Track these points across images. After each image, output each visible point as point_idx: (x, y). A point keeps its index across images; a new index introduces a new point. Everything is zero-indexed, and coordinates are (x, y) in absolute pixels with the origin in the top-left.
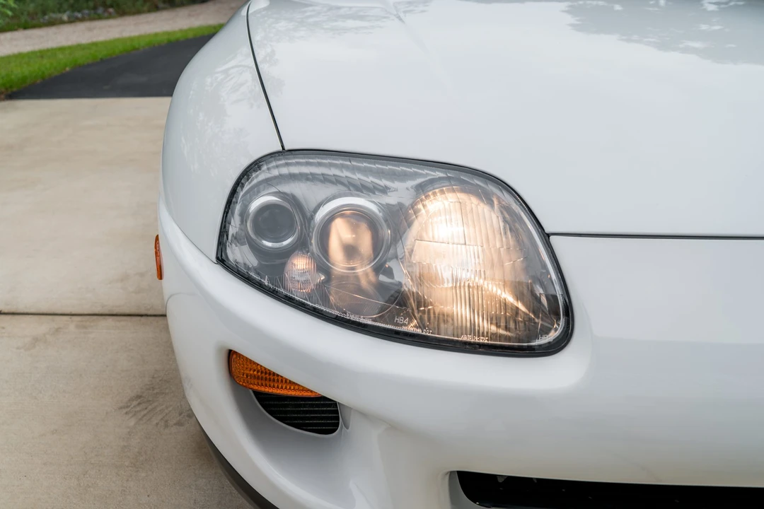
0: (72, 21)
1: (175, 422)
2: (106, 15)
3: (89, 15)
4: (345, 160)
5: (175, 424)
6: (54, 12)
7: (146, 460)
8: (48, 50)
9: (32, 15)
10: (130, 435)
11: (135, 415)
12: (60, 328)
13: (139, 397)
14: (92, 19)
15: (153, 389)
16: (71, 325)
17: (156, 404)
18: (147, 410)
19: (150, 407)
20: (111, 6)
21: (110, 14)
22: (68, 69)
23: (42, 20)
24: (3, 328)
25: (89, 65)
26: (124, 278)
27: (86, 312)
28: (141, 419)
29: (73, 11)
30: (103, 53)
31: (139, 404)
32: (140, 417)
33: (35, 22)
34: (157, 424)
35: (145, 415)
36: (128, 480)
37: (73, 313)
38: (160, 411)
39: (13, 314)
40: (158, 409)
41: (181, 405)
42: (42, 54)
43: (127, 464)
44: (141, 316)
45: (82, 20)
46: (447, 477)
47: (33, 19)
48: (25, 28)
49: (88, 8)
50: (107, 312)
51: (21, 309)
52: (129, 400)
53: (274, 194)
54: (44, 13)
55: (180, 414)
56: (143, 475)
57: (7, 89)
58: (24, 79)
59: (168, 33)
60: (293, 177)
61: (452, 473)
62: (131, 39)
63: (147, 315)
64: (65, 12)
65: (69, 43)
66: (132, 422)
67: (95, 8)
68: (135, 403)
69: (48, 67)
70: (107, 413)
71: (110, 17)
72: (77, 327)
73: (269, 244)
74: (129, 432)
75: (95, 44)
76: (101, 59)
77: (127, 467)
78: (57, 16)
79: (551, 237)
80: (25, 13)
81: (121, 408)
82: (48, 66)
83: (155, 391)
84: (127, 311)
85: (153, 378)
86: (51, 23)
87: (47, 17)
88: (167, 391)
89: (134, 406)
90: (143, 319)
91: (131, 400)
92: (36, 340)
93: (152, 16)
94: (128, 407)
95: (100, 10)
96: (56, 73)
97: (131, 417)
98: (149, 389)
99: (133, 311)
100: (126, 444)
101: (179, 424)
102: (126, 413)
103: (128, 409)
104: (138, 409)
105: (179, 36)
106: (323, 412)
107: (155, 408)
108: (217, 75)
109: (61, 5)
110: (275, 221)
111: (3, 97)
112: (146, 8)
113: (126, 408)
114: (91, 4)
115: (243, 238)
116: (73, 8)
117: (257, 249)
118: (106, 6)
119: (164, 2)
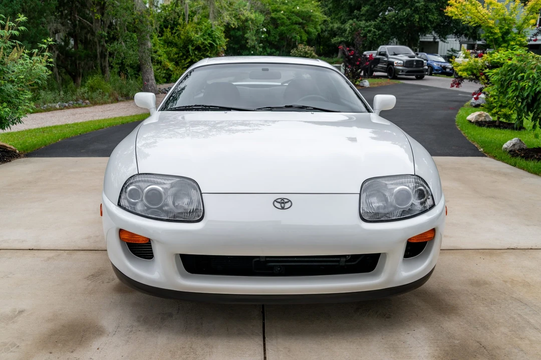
0: (62, 108)
1: (106, 282)
2: (84, 104)
3: (73, 105)
6: (50, 102)
7: (94, 292)
8: (47, 128)
11: (91, 280)
13: (92, 275)
14: (74, 107)
15: (99, 273)
16: (65, 253)
19: (97, 278)
20: (88, 99)
21: (87, 104)
22: (60, 140)
23: (43, 109)
25: (72, 138)
26: (89, 237)
27: (71, 249)
29: (63, 102)
30: (81, 131)
32: (93, 281)
33: (38, 109)
34: (99, 283)
35: (95, 280)
38: (101, 279)
39: (38, 250)
41: (110, 277)
42: (43, 130)
45: (68, 108)
46: (174, 256)
49: (72, 100)
50: (80, 249)
51: (42, 248)
53: (134, 186)
54: (45, 103)
55: (109, 280)
57: (24, 151)
58: (34, 145)
59: (122, 118)
60: (139, 181)
61: (177, 254)
62: (99, 121)
64: (57, 102)
65: (60, 124)
66: (89, 282)
67: (77, 100)
69: (48, 138)
70: (79, 280)
71: (86, 106)
72: (68, 254)
73: (133, 201)
74: (88, 285)
75: (77, 124)
76: (81, 134)
78: (54, 105)
79: (203, 194)
81: (85, 278)
84: (89, 249)
86: (48, 110)
87: (46, 106)
91: (90, 276)
92: (49, 258)
93: (114, 106)
95: (80, 102)
96: (53, 142)
98: (97, 273)
100: (86, 288)
101: (108, 282)
102: (87, 280)
104: (92, 278)
105: (129, 120)
106: (145, 248)
107: (99, 278)
109: (55, 97)
110: (135, 194)
111: (22, 155)
112: (109, 100)
113: (88, 278)
114: (75, 97)
115: (126, 198)
116: (62, 100)
117: (129, 202)
118: (84, 99)
119: (122, 97)
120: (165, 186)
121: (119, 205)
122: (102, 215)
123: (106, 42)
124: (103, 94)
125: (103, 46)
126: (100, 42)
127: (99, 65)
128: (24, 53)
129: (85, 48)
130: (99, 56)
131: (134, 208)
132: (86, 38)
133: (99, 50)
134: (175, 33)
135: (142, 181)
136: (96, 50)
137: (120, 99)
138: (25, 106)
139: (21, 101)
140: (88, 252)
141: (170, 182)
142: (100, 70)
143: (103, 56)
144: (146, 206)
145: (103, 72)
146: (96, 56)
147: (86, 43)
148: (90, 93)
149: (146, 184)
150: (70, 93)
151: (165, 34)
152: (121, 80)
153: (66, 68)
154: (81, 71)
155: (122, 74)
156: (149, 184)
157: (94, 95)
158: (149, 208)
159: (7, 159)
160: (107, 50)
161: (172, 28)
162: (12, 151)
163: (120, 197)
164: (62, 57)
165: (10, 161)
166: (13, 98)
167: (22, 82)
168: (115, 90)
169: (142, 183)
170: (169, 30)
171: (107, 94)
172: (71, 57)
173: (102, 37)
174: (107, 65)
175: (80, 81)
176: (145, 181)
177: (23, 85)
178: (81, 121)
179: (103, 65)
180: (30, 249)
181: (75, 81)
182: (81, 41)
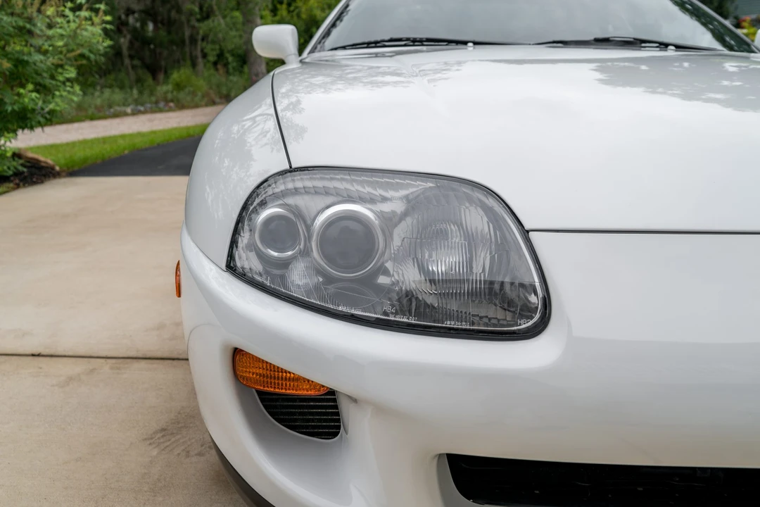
0: (135, 113)
1: (196, 452)
2: (167, 108)
3: (151, 108)
4: (345, 174)
5: (196, 455)
6: (119, 105)
7: (165, 486)
8: (110, 137)
9: (99, 109)
10: (151, 464)
11: (158, 445)
12: (95, 369)
13: (163, 430)
14: (153, 111)
15: (178, 423)
16: (106, 366)
17: (179, 436)
18: (170, 442)
19: (173, 439)
20: (172, 101)
21: (170, 107)
22: (126, 152)
23: (107, 113)
24: (41, 368)
25: (146, 149)
26: (161, 327)
27: (121, 356)
28: (163, 450)
29: (137, 105)
30: (159, 139)
31: (163, 436)
32: (163, 448)
33: (101, 114)
34: (179, 454)
35: (167, 446)
36: (145, 504)
37: (109, 356)
38: (183, 442)
39: (52, 356)
40: (181, 441)
41: (203, 438)
42: (104, 140)
43: (145, 489)
44: (173, 359)
45: (143, 113)
47: (100, 111)
48: (92, 118)
49: (151, 103)
50: (140, 355)
51: (60, 351)
52: (154, 433)
53: (280, 206)
54: (110, 107)
55: (202, 446)
56: (161, 499)
57: (68, 168)
58: (85, 160)
60: (296, 192)
61: (440, 455)
62: (188, 128)
63: (178, 359)
64: (129, 105)
65: (130, 131)
66: (155, 452)
67: (157, 103)
68: (159, 435)
69: (108, 151)
70: (131, 444)
71: (170, 110)
72: (112, 368)
73: (275, 254)
74: (151, 461)
75: (154, 132)
76: (159, 145)
77: (146, 492)
78: (123, 109)
79: (530, 233)
80: (93, 106)
81: (146, 439)
82: (109, 149)
83: (180, 425)
84: (159, 354)
85: (179, 413)
86: (116, 116)
87: (112, 110)
88: (191, 425)
89: (159, 438)
90: (175, 362)
91: (156, 432)
92: (70, 379)
93: (209, 110)
94: (152, 439)
95: (162, 105)
96: (115, 155)
97: (155, 448)
98: (174, 423)
99: (165, 355)
100: (146, 471)
101: (200, 454)
102: (150, 444)
103: (152, 441)
104: (162, 440)
107: (179, 440)
108: (244, 123)
109: (126, 100)
110: (281, 232)
111: (64, 174)
112: (203, 103)
113: (150, 439)
114: (153, 99)
115: (251, 247)
116: (137, 102)
117: (262, 257)
118: (167, 101)
119: (221, 98)
120: (386, 207)
121: (231, 267)
122: (179, 294)
123: (198, 21)
124: (194, 94)
125: (193, 27)
126: (189, 21)
127: (188, 54)
128: (65, 7)
129: (169, 33)
130: (187, 42)
131: (283, 277)
132: (169, 18)
133: (187, 33)
134: (293, 11)
135: (306, 191)
136: (184, 34)
137: (217, 100)
138: (65, 91)
139: (59, 84)
140: (156, 364)
141: (403, 193)
142: (189, 62)
143: (193, 40)
144: (319, 272)
145: (194, 65)
146: (183, 42)
147: (169, 24)
148: (175, 93)
149: (320, 201)
150: (146, 93)
151: (279, 13)
152: (219, 77)
153: (142, 59)
154: (163, 63)
155: (219, 66)
156: (329, 200)
157: (181, 95)
158: (329, 280)
159: (37, 179)
160: (198, 33)
161: (289, 5)
162: (47, 167)
163: (234, 243)
164: (137, 44)
165: (42, 182)
166: (45, 78)
167: (61, 52)
168: (211, 88)
169: (306, 197)
170: (284, 6)
171: (200, 94)
172: (149, 44)
173: (191, 13)
174: (199, 54)
175: (161, 77)
176: (317, 192)
177: (62, 56)
178: (161, 128)
179: (194, 54)
180: (33, 355)
181: (154, 78)
182: (162, 23)
